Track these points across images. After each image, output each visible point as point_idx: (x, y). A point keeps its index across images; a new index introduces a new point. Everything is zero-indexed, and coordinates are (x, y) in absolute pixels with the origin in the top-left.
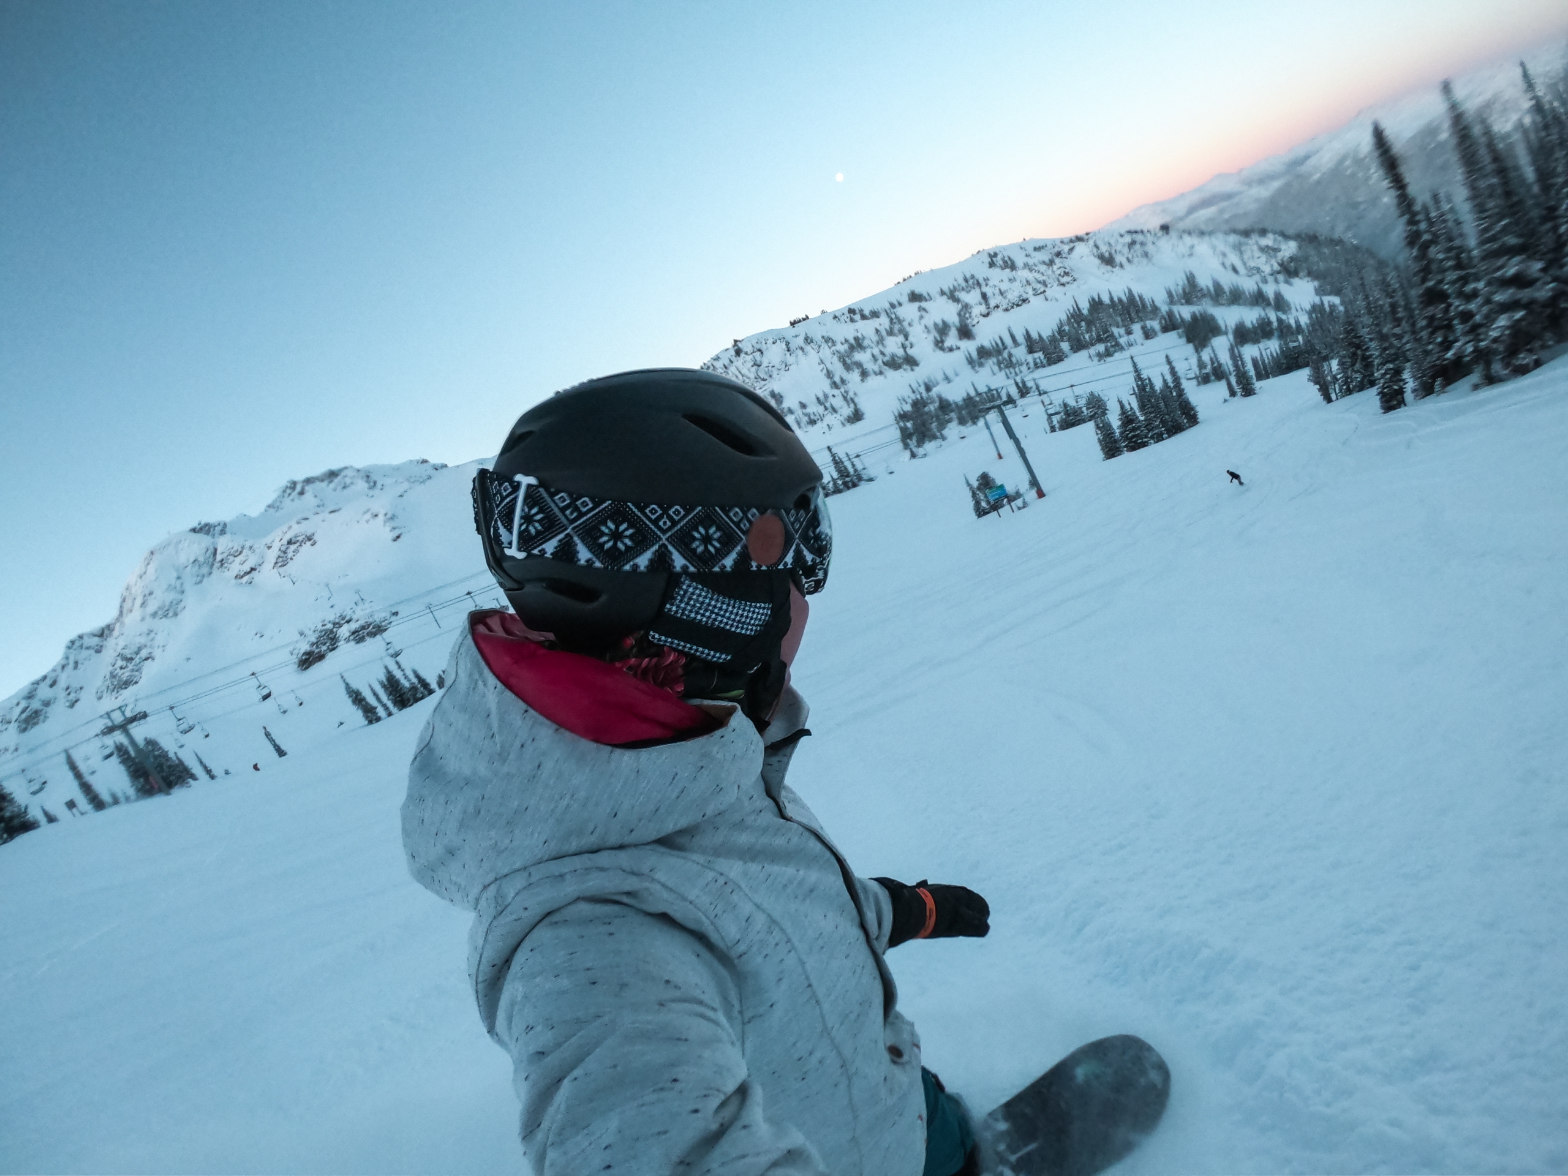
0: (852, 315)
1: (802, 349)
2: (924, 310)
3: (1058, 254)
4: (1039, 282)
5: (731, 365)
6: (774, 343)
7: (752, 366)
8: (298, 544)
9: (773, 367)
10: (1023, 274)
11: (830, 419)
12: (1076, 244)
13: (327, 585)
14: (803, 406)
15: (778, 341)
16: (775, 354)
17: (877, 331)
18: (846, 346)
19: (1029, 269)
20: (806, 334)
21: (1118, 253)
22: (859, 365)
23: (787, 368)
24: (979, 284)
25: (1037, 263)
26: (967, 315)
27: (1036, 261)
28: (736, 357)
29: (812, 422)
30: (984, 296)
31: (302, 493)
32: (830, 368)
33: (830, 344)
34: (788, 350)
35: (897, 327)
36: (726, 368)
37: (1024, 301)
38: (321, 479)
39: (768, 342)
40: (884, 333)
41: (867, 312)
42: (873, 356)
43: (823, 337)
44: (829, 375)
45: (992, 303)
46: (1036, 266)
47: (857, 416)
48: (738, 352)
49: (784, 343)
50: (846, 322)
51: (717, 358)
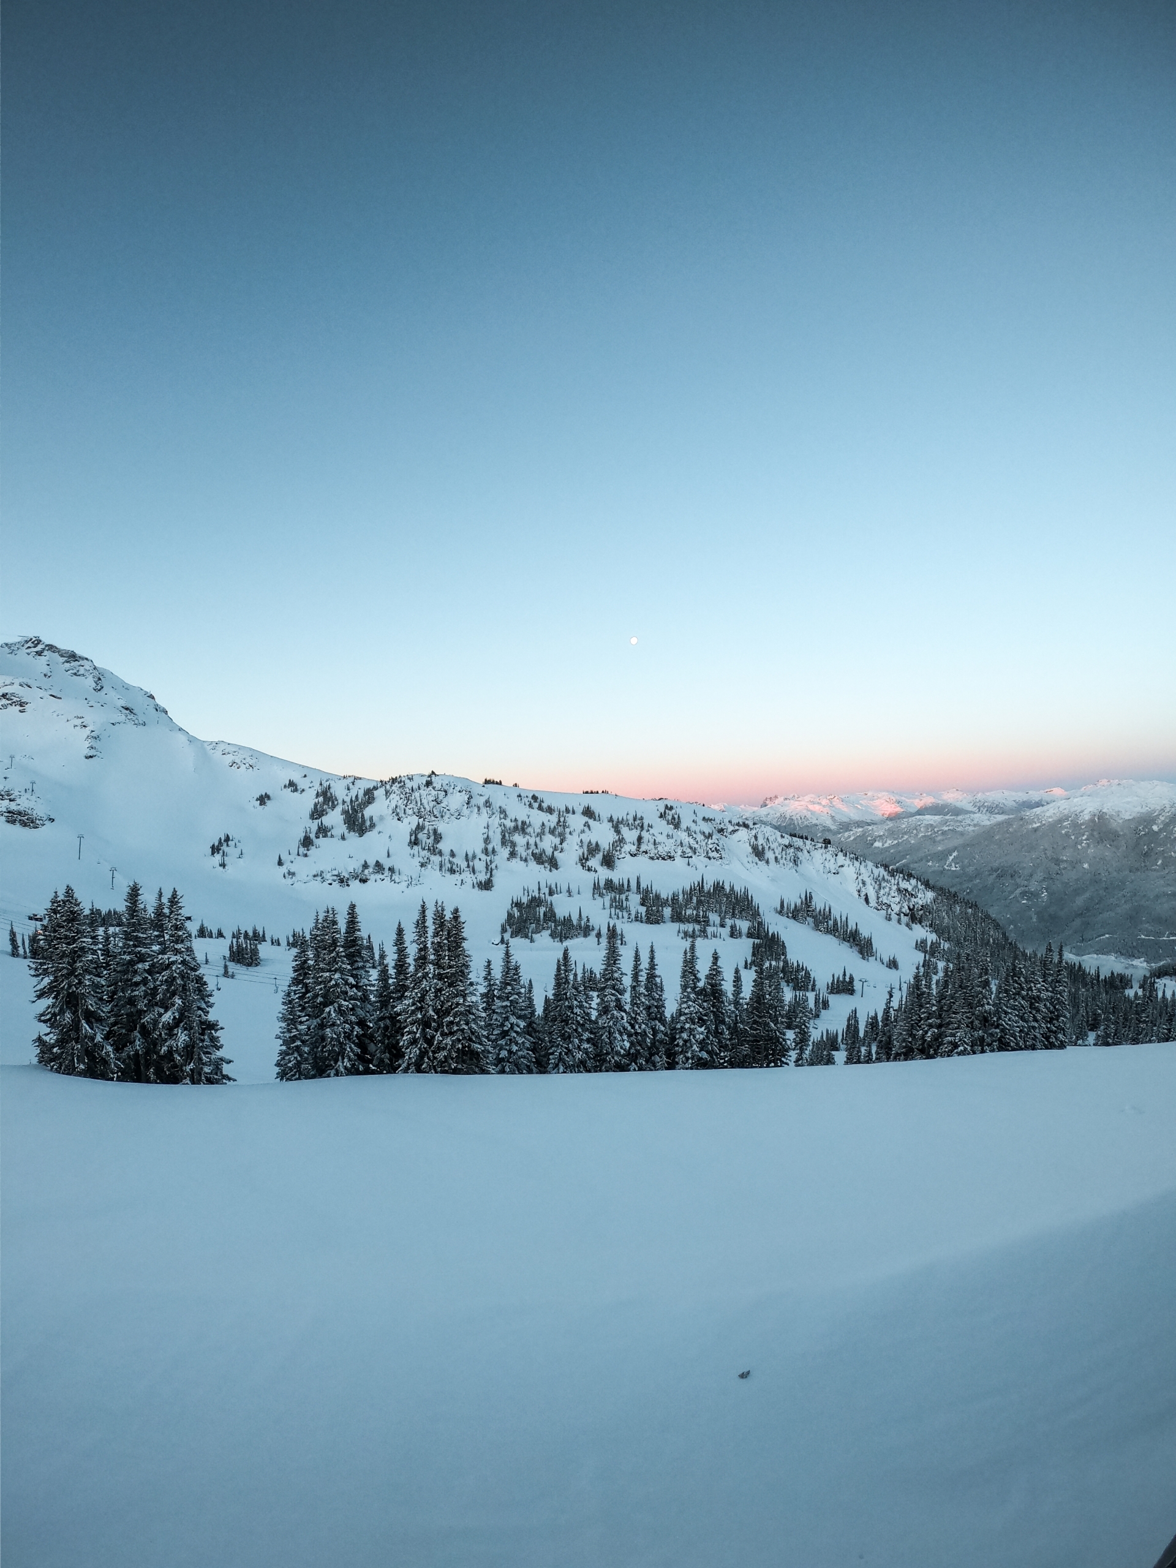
0: (532, 801)
1: (479, 808)
2: (589, 827)
3: (721, 831)
4: (691, 848)
5: (418, 790)
6: (460, 792)
7: (433, 801)
8: (10, 702)
9: (448, 810)
10: (682, 835)
11: (468, 877)
12: (741, 828)
13: (12, 757)
14: (453, 854)
15: (464, 792)
16: (455, 800)
17: (543, 824)
18: (513, 824)
19: (689, 833)
20: (489, 798)
21: (770, 850)
22: (513, 845)
23: (458, 817)
24: (642, 827)
25: (698, 831)
26: (618, 848)
27: (697, 829)
28: (425, 786)
29: (452, 871)
30: (640, 839)
31: (39, 653)
32: (491, 834)
33: (502, 816)
34: (468, 804)
35: (560, 829)
36: (412, 790)
37: (670, 857)
38: (61, 653)
39: (456, 788)
40: (547, 830)
41: (545, 805)
42: (528, 843)
43: (500, 807)
44: (487, 840)
45: (643, 848)
46: (695, 833)
47: (487, 885)
48: (429, 784)
49: (468, 796)
50: (525, 804)
51: (411, 779)
